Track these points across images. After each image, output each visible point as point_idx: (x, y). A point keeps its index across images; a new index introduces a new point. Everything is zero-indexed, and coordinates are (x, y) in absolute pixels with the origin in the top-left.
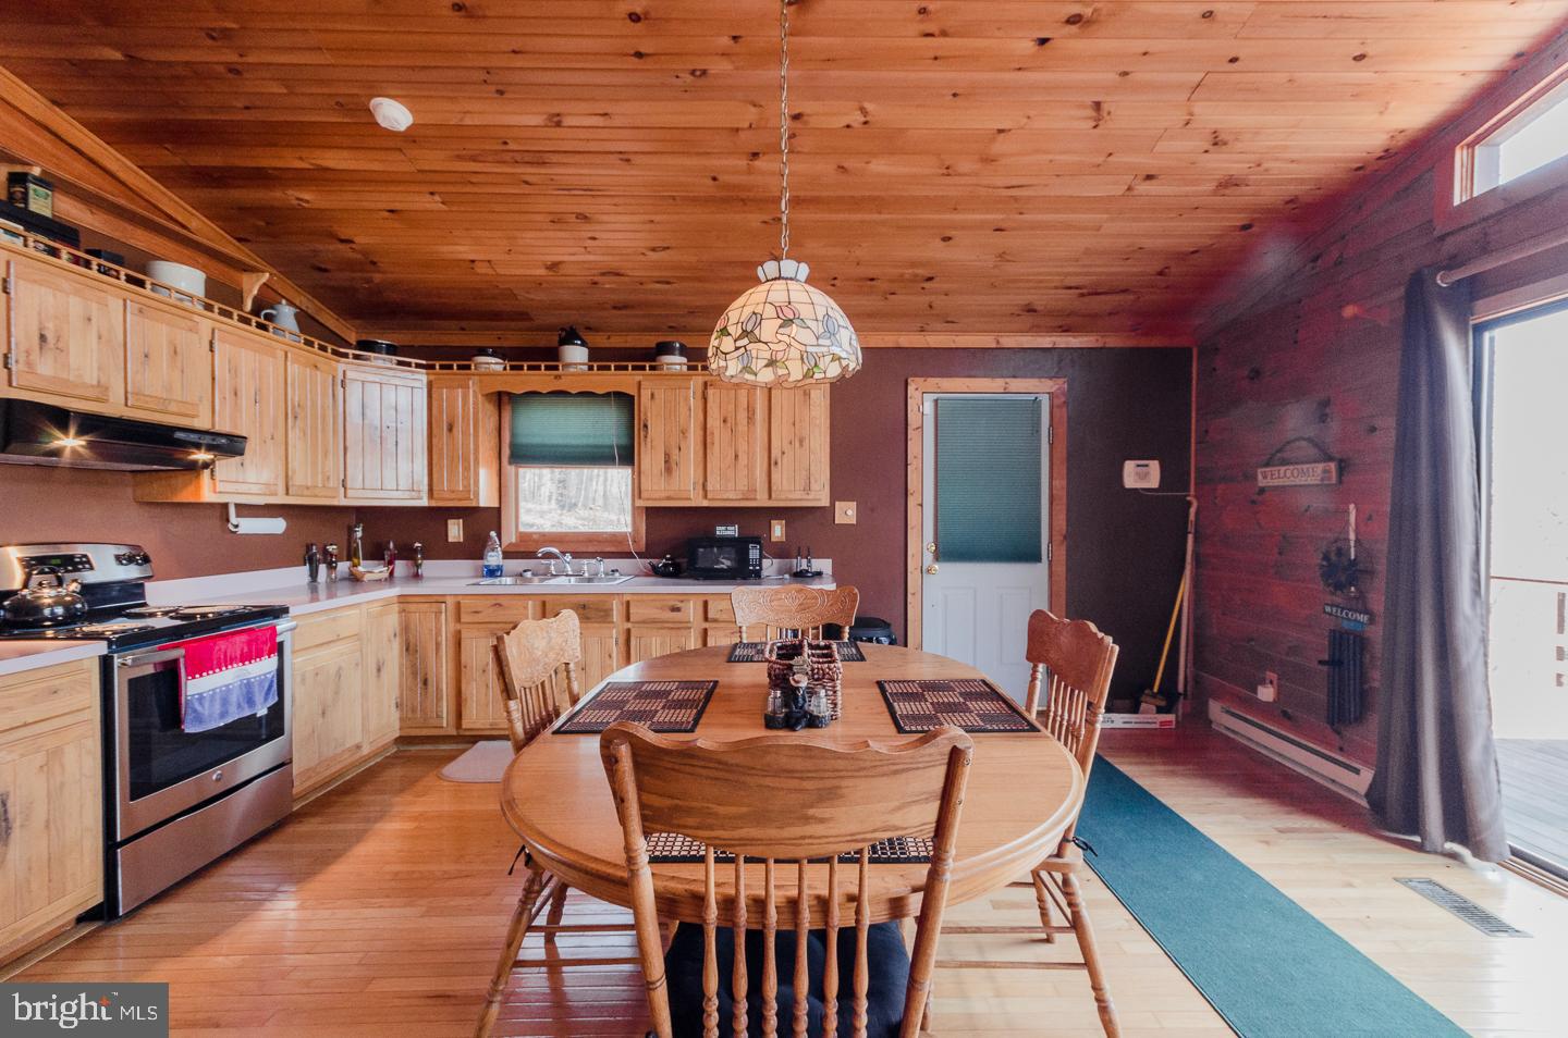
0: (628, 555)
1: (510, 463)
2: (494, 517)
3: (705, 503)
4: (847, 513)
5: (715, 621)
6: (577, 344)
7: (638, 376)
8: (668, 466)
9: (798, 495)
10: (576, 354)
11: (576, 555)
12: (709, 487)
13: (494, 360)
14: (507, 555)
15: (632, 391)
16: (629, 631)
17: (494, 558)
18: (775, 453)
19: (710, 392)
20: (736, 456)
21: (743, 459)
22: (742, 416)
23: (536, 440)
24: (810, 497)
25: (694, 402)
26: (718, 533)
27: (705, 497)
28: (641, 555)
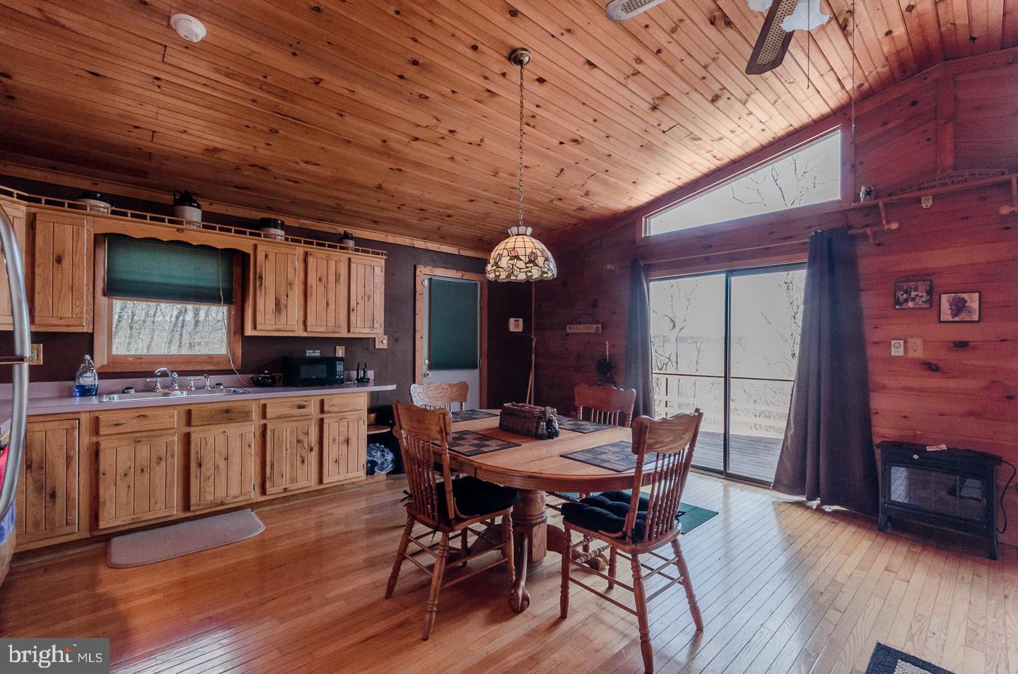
0: (230, 372)
1: (104, 294)
2: (87, 342)
3: (305, 334)
4: (382, 343)
5: (329, 412)
6: (194, 206)
7: (254, 240)
8: (278, 307)
9: (366, 330)
10: (193, 214)
11: (181, 373)
12: (309, 323)
13: (102, 204)
14: (102, 375)
15: (249, 250)
16: (265, 426)
17: (89, 379)
18: (353, 303)
19: (310, 259)
20: (328, 304)
21: (332, 306)
22: (332, 278)
23: (137, 277)
24: (374, 332)
25: (299, 265)
26: (307, 354)
27: (306, 330)
28: (240, 372)
